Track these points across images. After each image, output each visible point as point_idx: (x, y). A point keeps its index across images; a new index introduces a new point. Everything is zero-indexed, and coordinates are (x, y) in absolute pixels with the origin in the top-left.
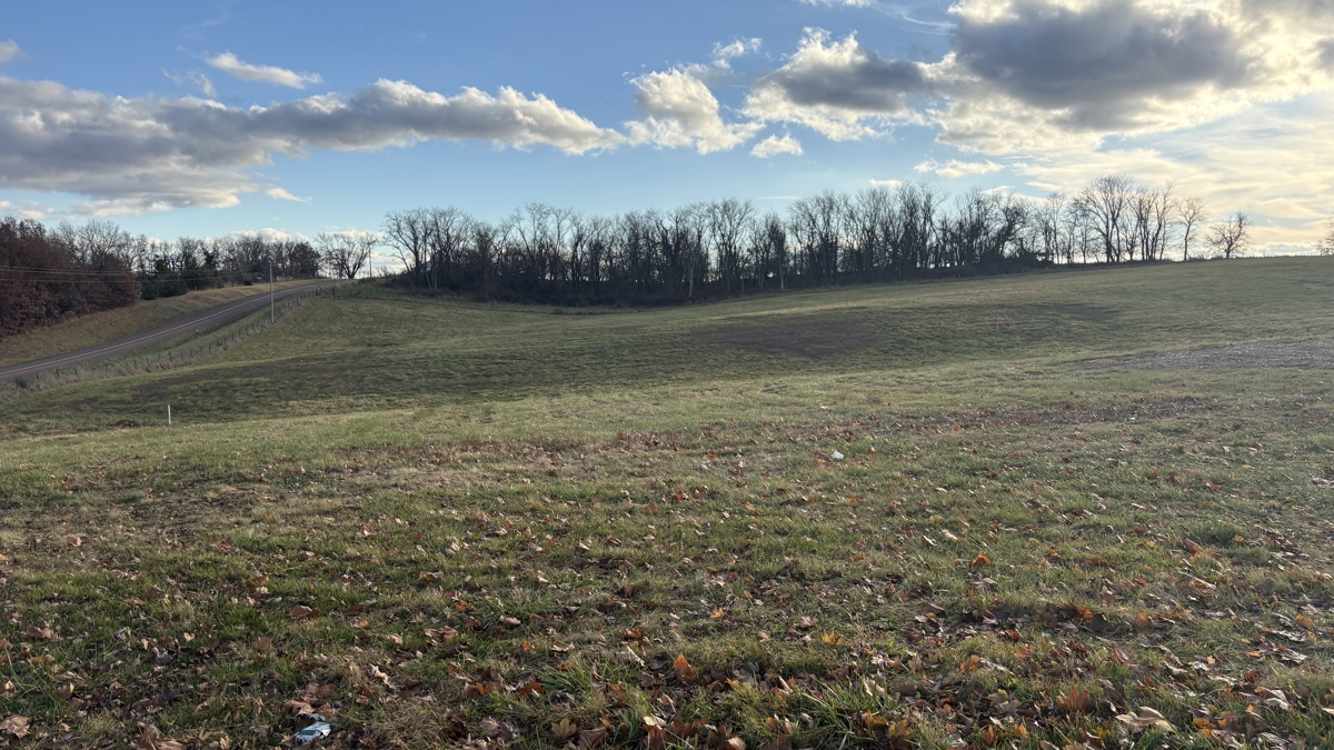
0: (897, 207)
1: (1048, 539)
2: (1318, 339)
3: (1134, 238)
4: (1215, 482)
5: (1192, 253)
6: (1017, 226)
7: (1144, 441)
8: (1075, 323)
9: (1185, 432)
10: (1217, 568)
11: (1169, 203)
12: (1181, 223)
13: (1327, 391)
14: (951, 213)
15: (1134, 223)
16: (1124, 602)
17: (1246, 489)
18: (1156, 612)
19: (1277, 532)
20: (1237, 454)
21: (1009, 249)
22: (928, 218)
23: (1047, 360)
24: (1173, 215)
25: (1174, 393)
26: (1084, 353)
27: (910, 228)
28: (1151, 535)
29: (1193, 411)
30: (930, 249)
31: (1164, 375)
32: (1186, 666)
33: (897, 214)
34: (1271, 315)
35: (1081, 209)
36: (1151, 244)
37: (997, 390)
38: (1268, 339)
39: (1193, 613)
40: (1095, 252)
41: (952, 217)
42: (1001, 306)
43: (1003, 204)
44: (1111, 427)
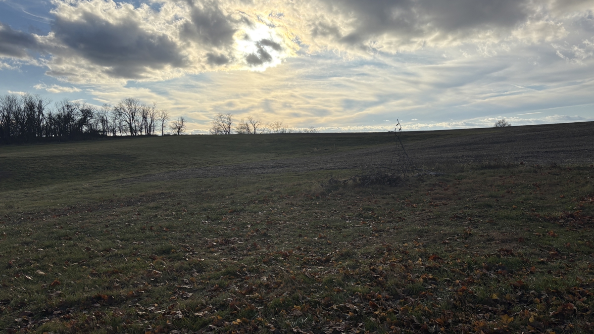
0: (23, 106)
1: (93, 265)
2: (210, 167)
3: (142, 125)
4: (167, 228)
5: (166, 132)
6: (88, 118)
7: (142, 214)
8: (117, 163)
9: (159, 208)
10: (163, 264)
11: (155, 111)
12: (160, 120)
13: (212, 186)
14: (53, 110)
15: (141, 119)
16: (123, 288)
17: (179, 229)
18: (137, 289)
19: (187, 245)
20: (177, 215)
21: (85, 128)
22: (40, 111)
23: (104, 180)
24: (157, 117)
25: (157, 191)
26: (121, 176)
27: (31, 116)
28: (140, 255)
29: (163, 199)
30: (43, 128)
31: (154, 184)
32: (146, 310)
33: (23, 109)
34: (195, 158)
35: (118, 112)
36: (149, 128)
37: (79, 196)
38: (193, 167)
39: (151, 286)
40: (125, 131)
41: (54, 112)
42: (82, 156)
43: (81, 107)
44: (129, 208)
